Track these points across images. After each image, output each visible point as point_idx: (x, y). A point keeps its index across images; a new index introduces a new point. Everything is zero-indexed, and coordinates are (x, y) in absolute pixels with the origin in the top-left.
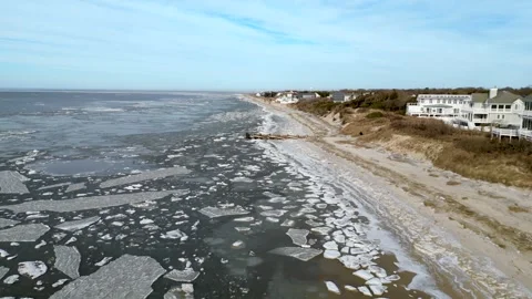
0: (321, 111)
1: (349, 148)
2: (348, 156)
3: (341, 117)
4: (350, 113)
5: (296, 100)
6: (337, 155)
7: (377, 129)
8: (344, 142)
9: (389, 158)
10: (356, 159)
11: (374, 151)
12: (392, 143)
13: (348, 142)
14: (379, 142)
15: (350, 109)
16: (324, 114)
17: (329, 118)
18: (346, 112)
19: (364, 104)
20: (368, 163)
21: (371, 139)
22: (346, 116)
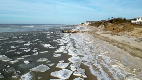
0: (98, 25)
1: (108, 36)
2: (107, 40)
3: (104, 26)
6: (100, 39)
7: (121, 27)
8: (105, 33)
9: (136, 40)
10: (113, 42)
11: (123, 36)
12: (133, 32)
13: (107, 33)
14: (125, 32)
15: (108, 23)
16: (98, 26)
17: (100, 27)
18: (107, 24)
19: (114, 21)
20: (121, 44)
21: (119, 31)
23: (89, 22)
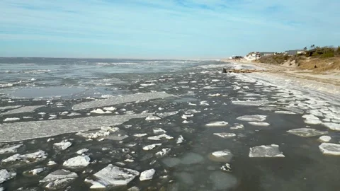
0: (279, 61)
1: (308, 75)
3: (296, 62)
4: (303, 59)
5: (258, 58)
7: (330, 63)
11: (331, 75)
13: (307, 72)
15: (304, 57)
16: (282, 62)
17: (286, 64)
18: (301, 59)
19: (315, 53)
21: (326, 69)
22: (300, 61)
23: (254, 55)
